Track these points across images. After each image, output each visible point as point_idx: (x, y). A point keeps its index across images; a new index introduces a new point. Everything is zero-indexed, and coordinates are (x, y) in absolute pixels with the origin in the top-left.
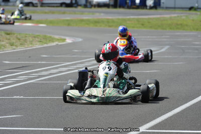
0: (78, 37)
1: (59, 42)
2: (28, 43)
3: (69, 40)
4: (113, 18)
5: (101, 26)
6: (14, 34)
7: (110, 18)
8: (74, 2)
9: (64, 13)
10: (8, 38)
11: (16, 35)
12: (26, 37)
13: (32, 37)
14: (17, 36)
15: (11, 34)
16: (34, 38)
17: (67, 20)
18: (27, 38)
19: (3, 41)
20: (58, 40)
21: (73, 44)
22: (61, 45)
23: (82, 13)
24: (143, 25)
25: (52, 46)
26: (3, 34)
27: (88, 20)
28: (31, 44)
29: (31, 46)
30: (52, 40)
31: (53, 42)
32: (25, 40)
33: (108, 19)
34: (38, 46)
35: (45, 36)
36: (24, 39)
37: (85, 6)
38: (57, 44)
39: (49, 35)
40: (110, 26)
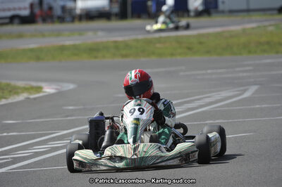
1: (31, 93)
3: (49, 89)
4: (126, 38)
5: (104, 57)
7: (120, 39)
8: (37, 11)
9: (20, 36)
17: (32, 50)
20: (26, 89)
21: (60, 94)
22: (35, 99)
24: (189, 49)
25: (18, 102)
27: (75, 47)
30: (14, 91)
31: (18, 94)
33: (116, 42)
38: (28, 98)
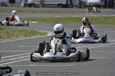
3: (50, 34)
12: (15, 31)
16: (21, 32)
28: (17, 37)
29: (15, 39)
31: (36, 35)
37: (80, 7)
38: (38, 37)
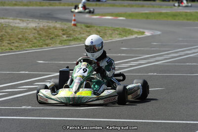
0: (156, 30)
1: (139, 35)
2: (108, 35)
3: (148, 33)
4: (192, 11)
5: (179, 19)
6: (94, 27)
7: (188, 11)
9: (143, 6)
10: (88, 31)
11: (96, 27)
12: (106, 29)
13: (111, 30)
14: (96, 29)
15: (92, 27)
16: (113, 31)
17: (146, 13)
18: (107, 31)
19: (83, 34)
20: (137, 33)
21: (152, 36)
22: (140, 38)
23: (161, 6)
25: (131, 39)
26: (83, 27)
27: (167, 14)
28: (111, 36)
29: (110, 38)
30: (131, 33)
31: (132, 34)
32: (105, 32)
33: (186, 12)
34: (117, 38)
35: (124, 29)
36: (103, 31)
38: (136, 37)
39: (128, 28)
40: (188, 20)
